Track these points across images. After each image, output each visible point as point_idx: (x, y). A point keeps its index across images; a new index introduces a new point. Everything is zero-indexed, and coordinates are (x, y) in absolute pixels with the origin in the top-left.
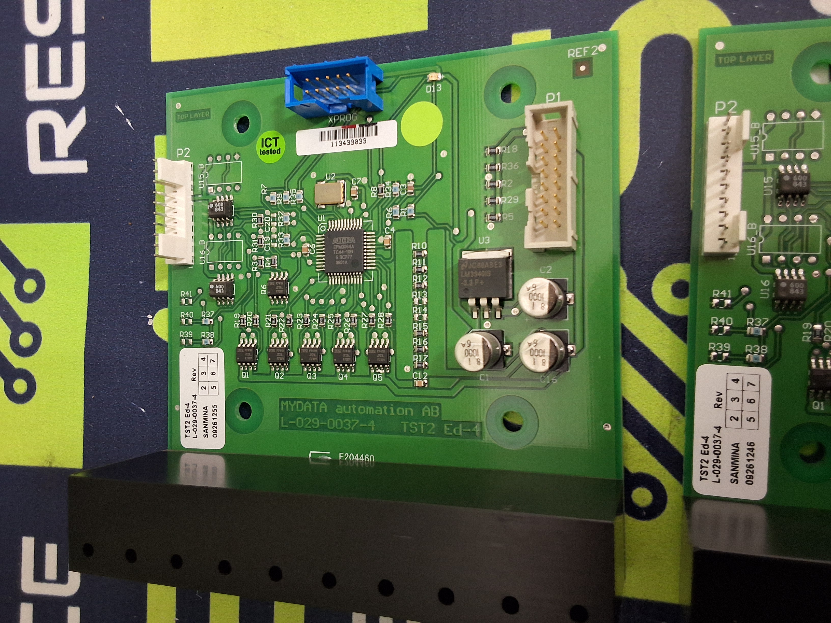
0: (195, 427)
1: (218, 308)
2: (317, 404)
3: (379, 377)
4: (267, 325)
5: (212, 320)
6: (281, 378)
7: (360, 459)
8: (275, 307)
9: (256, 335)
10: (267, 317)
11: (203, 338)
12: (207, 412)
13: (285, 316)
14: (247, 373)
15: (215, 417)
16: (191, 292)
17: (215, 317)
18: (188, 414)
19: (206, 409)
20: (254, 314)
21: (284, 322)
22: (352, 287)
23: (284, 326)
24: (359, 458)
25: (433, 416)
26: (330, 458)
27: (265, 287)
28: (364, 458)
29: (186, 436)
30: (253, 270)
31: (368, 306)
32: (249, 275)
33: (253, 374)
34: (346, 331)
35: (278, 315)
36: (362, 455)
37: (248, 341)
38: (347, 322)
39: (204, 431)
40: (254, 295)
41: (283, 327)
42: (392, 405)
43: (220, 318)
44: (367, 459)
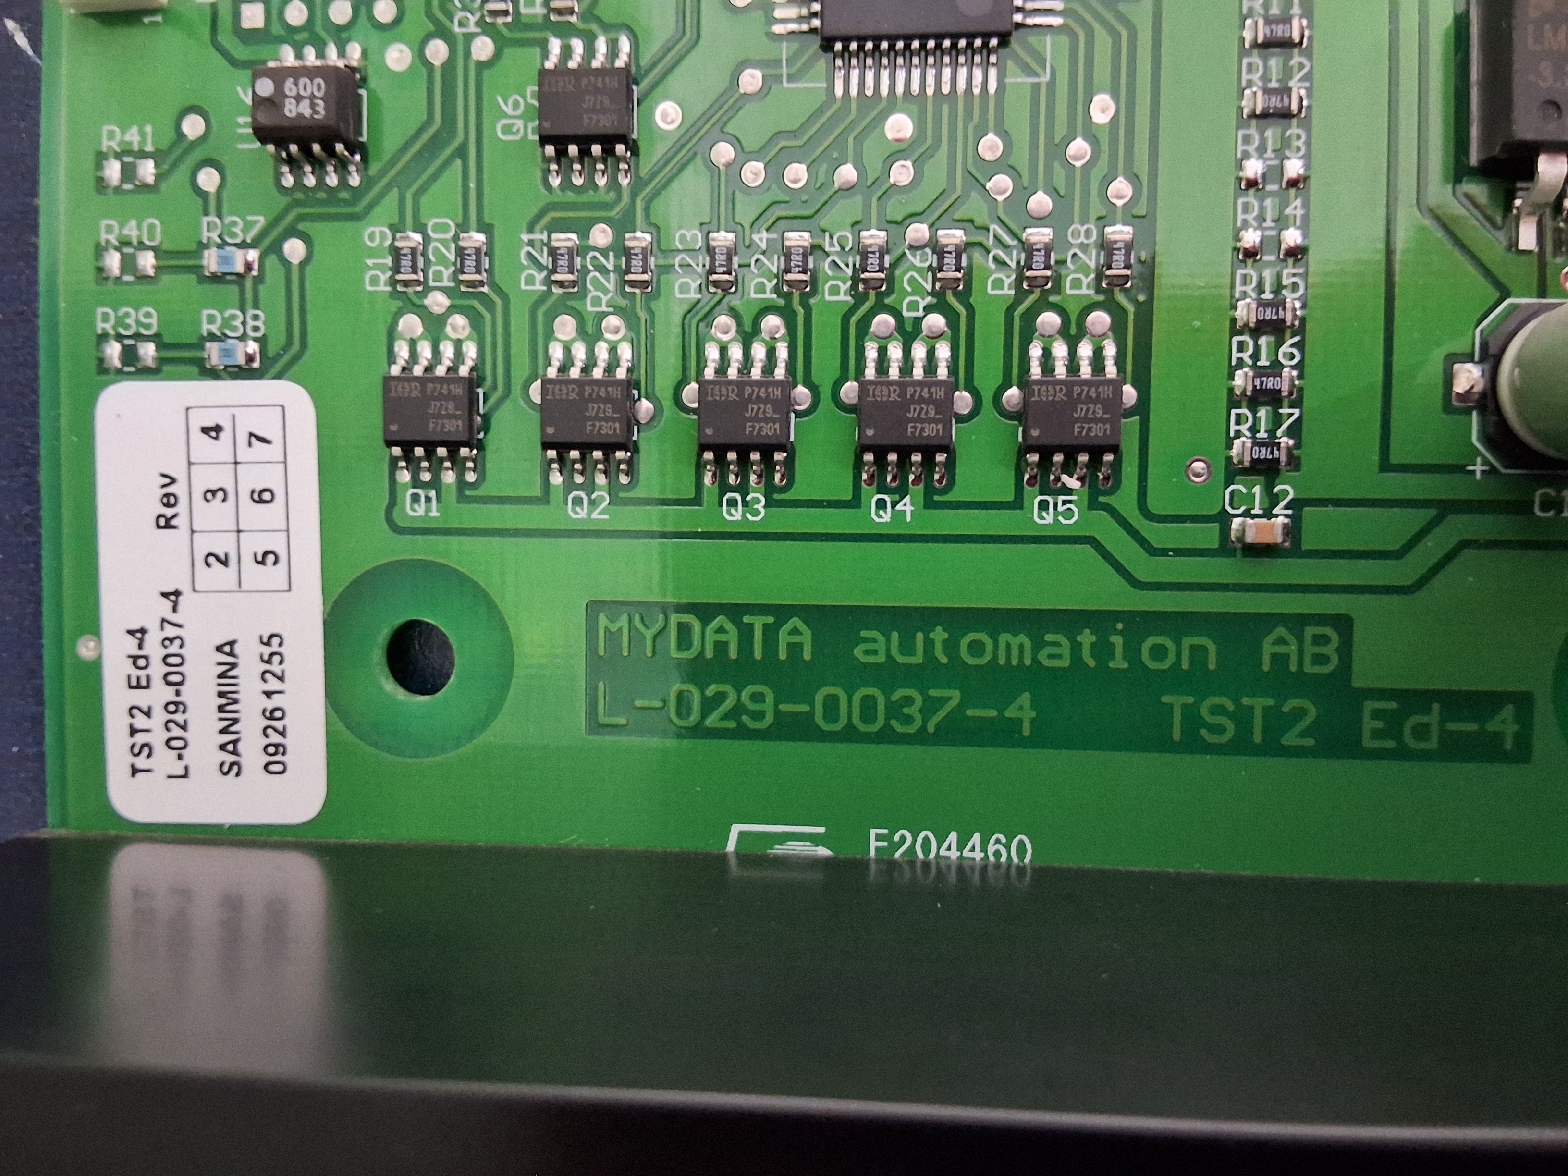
0: (176, 732)
1: (287, 200)
2: (766, 626)
3: (1061, 508)
4: (530, 280)
5: (253, 255)
6: (594, 516)
7: (966, 853)
8: (570, 196)
9: (476, 323)
10: (531, 243)
11: (212, 337)
12: (233, 666)
13: (619, 237)
14: (433, 494)
15: (273, 684)
16: (148, 129)
17: (267, 241)
18: (142, 673)
19: (231, 654)
20: (463, 227)
21: (610, 267)
22: (945, 108)
23: (611, 287)
24: (961, 848)
25: (1309, 668)
26: (823, 851)
27: (516, 105)
28: (984, 849)
29: (135, 771)
30: (457, 29)
31: (1022, 193)
32: (438, 51)
33: (462, 498)
34: (913, 306)
35: (584, 234)
36: (977, 837)
37: (436, 352)
38: (919, 270)
39: (223, 747)
40: (464, 146)
41: (606, 291)
42: (1120, 626)
43: (294, 249)
44: (997, 854)
